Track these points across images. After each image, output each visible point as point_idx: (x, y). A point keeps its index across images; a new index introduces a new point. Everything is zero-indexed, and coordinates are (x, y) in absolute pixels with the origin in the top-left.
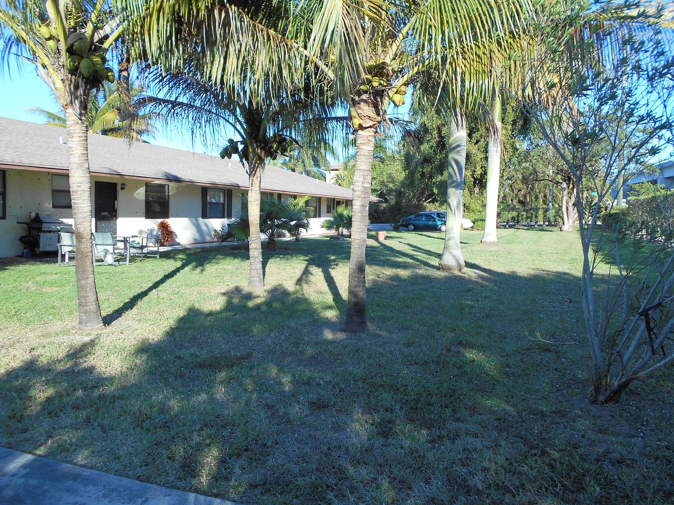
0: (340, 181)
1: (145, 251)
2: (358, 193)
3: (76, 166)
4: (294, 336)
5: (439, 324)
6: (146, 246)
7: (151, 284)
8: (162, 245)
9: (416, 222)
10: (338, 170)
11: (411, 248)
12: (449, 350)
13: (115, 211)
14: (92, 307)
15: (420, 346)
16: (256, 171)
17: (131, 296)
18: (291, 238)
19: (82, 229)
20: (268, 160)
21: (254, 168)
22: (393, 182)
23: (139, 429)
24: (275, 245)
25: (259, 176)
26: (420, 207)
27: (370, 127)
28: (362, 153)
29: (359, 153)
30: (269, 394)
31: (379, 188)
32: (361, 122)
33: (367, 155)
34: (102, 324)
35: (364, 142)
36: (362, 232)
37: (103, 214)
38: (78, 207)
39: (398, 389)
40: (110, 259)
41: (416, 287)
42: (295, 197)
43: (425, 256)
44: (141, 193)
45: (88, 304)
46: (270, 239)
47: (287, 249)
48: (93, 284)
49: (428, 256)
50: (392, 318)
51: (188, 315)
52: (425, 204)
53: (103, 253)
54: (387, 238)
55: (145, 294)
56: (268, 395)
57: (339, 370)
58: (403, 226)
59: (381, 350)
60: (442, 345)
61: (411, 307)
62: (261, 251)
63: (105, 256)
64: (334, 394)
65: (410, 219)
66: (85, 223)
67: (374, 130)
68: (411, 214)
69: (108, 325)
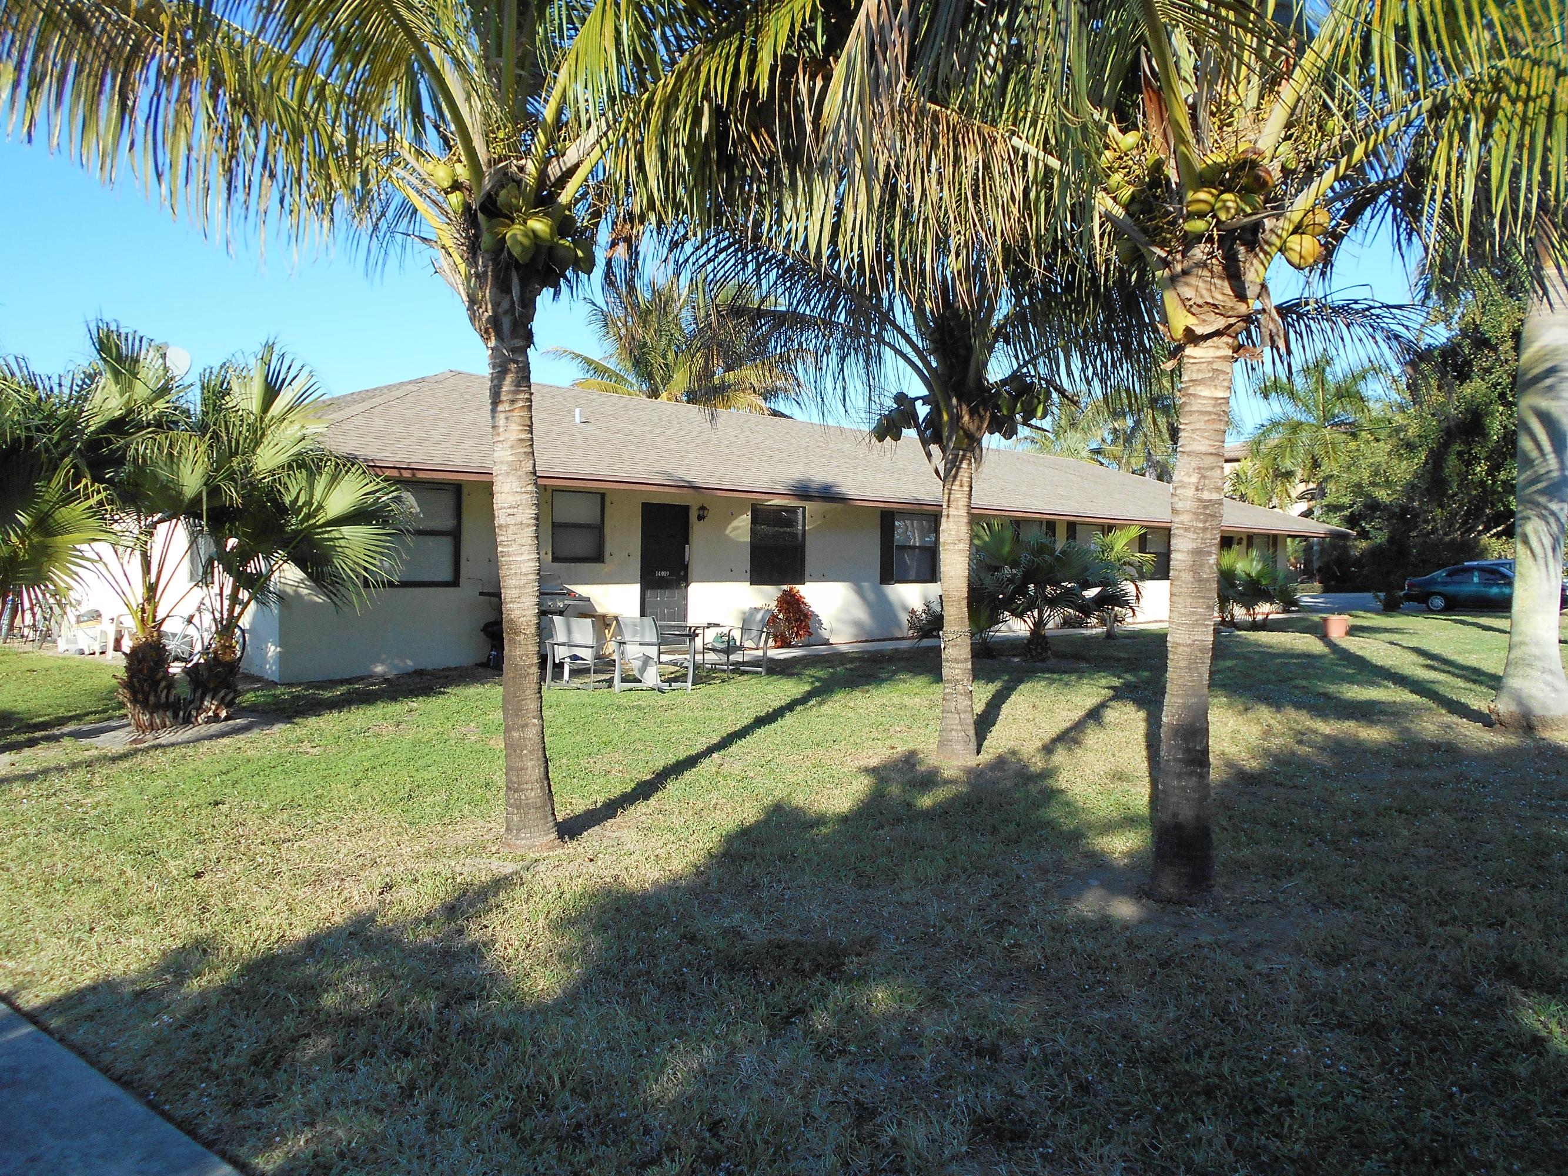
0: (1242, 488)
1: (736, 657)
2: (1185, 518)
3: (505, 467)
4: (1002, 899)
5: (1454, 897)
6: (741, 648)
7: (715, 739)
8: (785, 643)
9: (1451, 589)
10: (1238, 460)
11: (1421, 660)
12: (1467, 991)
13: (686, 568)
14: (533, 793)
15: (1371, 964)
16: (959, 468)
17: (660, 765)
18: (1099, 630)
19: (518, 612)
20: (991, 441)
21: (954, 461)
22: (1388, 484)
23: (504, 1137)
24: (1045, 649)
25: (966, 480)
26: (1472, 550)
27: (1218, 333)
28: (1195, 408)
29: (1188, 408)
30: (874, 1072)
31: (1346, 500)
32: (1191, 321)
33: (1209, 413)
34: (554, 835)
35: (1200, 376)
36: (1196, 623)
37: (658, 574)
38: (509, 563)
39: (1258, 1111)
40: (651, 677)
41: (1406, 775)
42: (1108, 528)
43: (1460, 683)
44: (741, 527)
45: (525, 786)
46: (1033, 632)
47: (1078, 657)
48: (538, 740)
49: (1469, 685)
50: (1304, 865)
51: (766, 822)
52: (1485, 539)
53: (639, 664)
54: (1353, 631)
55: (691, 762)
56: (871, 1074)
57: (1099, 1016)
58: (1409, 598)
59: (1237, 967)
60: (1445, 969)
61: (1375, 834)
62: (969, 665)
63: (643, 669)
64: (1054, 1099)
65: (1433, 582)
66: (523, 599)
67: (1230, 340)
68: (1439, 567)
69: (571, 838)
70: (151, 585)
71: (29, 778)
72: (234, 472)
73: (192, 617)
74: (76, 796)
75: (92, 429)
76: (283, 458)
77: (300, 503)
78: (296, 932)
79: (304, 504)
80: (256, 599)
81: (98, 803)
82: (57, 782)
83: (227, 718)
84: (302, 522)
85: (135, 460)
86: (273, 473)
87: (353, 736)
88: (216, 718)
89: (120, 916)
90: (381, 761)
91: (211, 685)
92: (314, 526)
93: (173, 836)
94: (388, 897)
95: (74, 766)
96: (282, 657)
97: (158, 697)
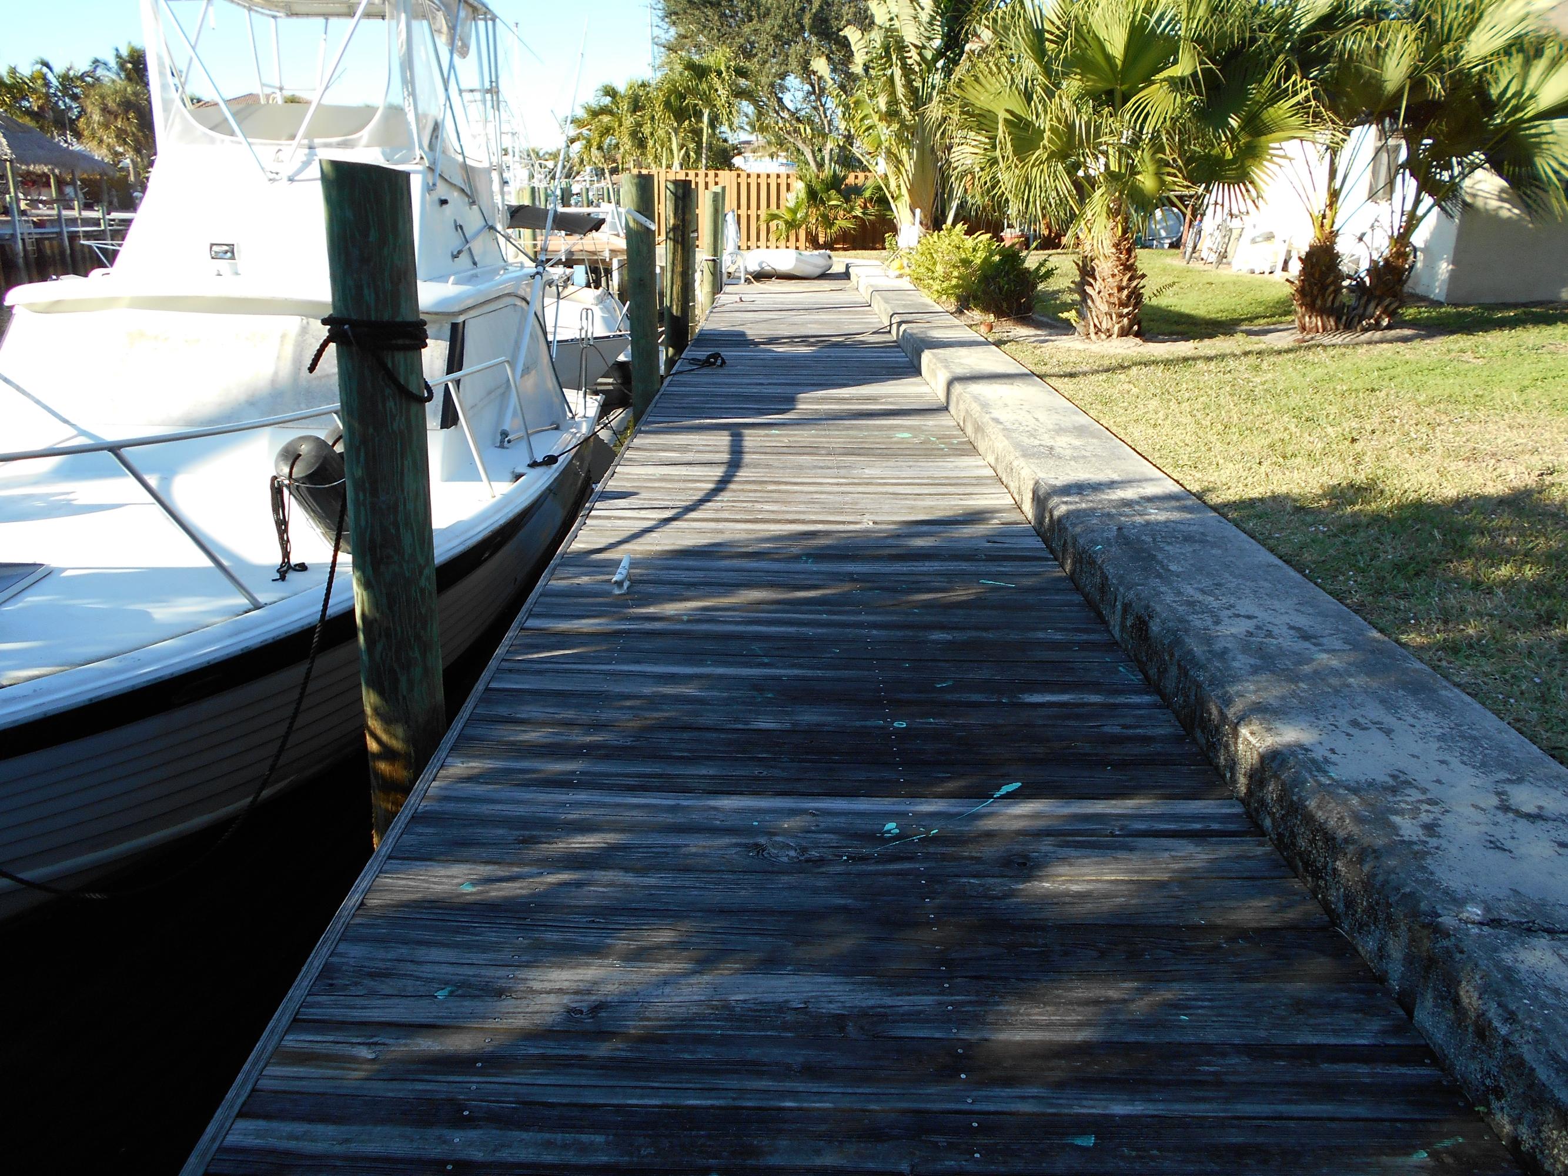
70: (1335, 191)
71: (1209, 359)
72: (1443, 61)
73: (1364, 234)
74: (1246, 376)
75: (1303, 27)
76: (1499, 42)
77: (1509, 95)
78: (1444, 491)
79: (1513, 96)
80: (1440, 206)
81: (1265, 382)
82: (1232, 364)
83: (1389, 327)
84: (1508, 116)
85: (1341, 55)
86: (1485, 60)
87: (1522, 351)
88: (1377, 327)
89: (1284, 457)
90: (1554, 374)
91: (1378, 293)
92: (1522, 121)
93: (1333, 410)
94: (1548, 479)
95: (1246, 354)
96: (1453, 276)
97: (1324, 301)
